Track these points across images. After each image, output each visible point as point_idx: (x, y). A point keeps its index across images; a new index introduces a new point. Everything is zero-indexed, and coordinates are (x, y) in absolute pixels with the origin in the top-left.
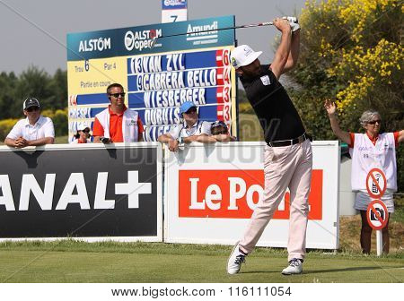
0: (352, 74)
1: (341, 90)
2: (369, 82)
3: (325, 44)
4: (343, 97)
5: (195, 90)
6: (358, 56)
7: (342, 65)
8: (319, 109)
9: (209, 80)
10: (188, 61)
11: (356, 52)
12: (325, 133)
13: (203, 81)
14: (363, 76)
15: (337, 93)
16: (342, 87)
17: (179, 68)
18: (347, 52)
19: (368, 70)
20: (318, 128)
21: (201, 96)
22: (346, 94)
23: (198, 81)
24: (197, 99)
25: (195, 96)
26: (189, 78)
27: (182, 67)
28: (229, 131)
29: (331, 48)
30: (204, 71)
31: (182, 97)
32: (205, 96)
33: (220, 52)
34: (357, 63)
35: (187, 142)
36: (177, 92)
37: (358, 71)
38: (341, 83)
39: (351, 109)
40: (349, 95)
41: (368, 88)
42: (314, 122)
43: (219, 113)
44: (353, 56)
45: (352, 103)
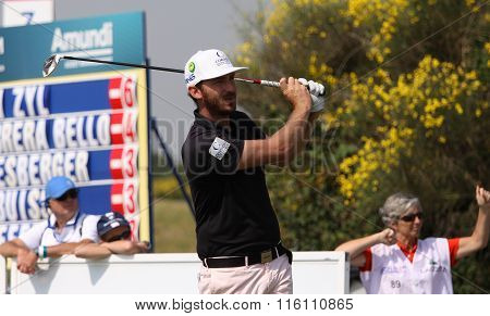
0: (369, 124)
1: (349, 155)
2: (401, 138)
3: (318, 66)
4: (353, 168)
5: (70, 155)
6: (379, 90)
7: (351, 106)
8: (306, 191)
9: (95, 136)
10: (55, 99)
11: (378, 81)
12: (318, 236)
13: (85, 137)
14: (390, 128)
15: (340, 160)
16: (352, 148)
17: (37, 113)
18: (360, 82)
19: (400, 116)
20: (306, 227)
21: (81, 166)
22: (358, 164)
23: (74, 138)
24: (73, 173)
25: (69, 167)
26: (57, 132)
27: (43, 111)
28: (135, 233)
29: (327, 73)
30: (86, 118)
31: (44, 169)
32: (89, 165)
33: (116, 83)
34: (378, 104)
35: (53, 255)
36: (34, 158)
37: (380, 117)
38: (348, 140)
39: (368, 192)
40: (364, 164)
41: (401, 152)
42: (297, 215)
43: (116, 199)
44: (371, 88)
45: (369, 181)
